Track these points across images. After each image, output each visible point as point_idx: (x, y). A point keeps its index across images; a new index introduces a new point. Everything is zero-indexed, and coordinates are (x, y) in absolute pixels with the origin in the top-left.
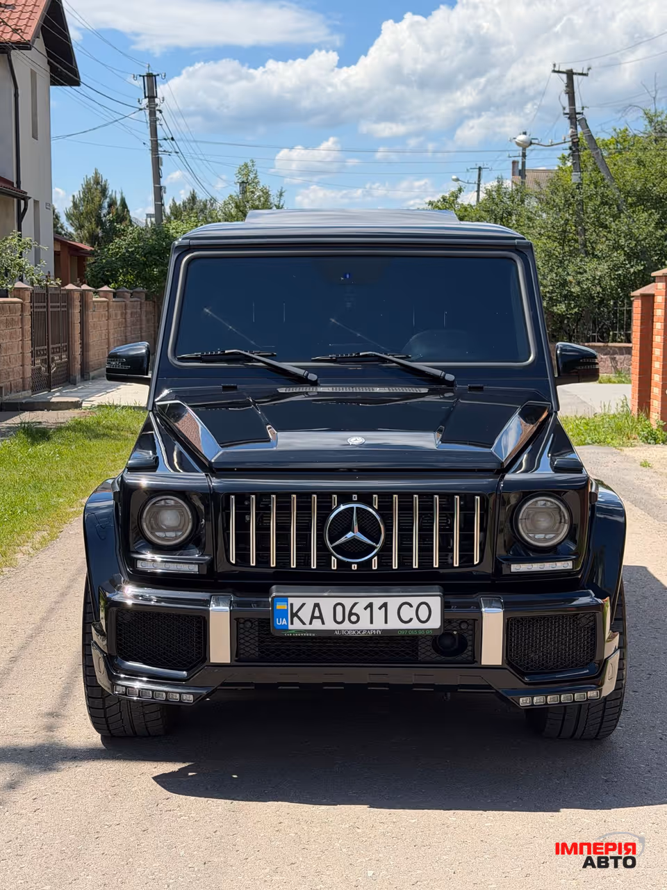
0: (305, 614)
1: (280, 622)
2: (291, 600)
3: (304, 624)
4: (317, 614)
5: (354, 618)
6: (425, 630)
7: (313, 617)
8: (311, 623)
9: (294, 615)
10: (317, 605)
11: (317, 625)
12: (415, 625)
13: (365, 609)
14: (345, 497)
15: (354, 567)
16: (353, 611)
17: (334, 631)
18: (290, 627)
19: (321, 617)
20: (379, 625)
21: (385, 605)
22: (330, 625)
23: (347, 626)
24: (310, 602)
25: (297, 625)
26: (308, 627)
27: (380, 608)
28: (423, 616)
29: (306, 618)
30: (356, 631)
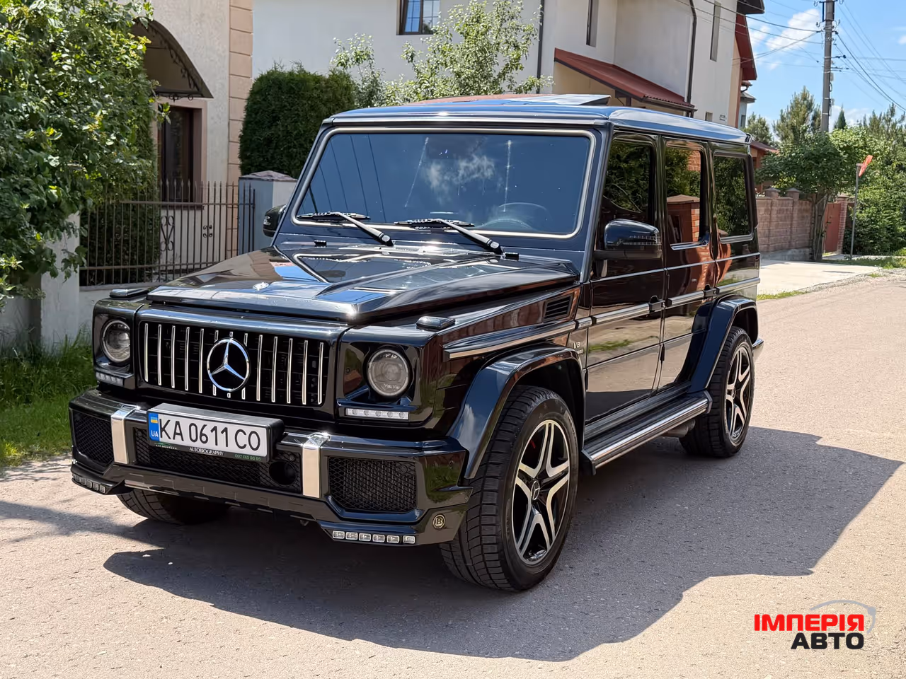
0: (170, 429)
1: (154, 434)
2: (160, 416)
3: (170, 438)
4: (178, 431)
5: (204, 438)
6: (255, 456)
7: (175, 433)
8: (174, 438)
9: (163, 429)
10: (177, 423)
11: (178, 441)
12: (248, 451)
13: (212, 431)
14: (224, 332)
15: (229, 396)
16: (203, 432)
17: (189, 447)
18: (161, 440)
19: (180, 434)
20: (221, 447)
21: (225, 430)
22: (187, 442)
23: (198, 444)
24: (173, 420)
25: (164, 439)
26: (172, 441)
27: (222, 432)
28: (254, 443)
29: (171, 435)
30: (205, 450)
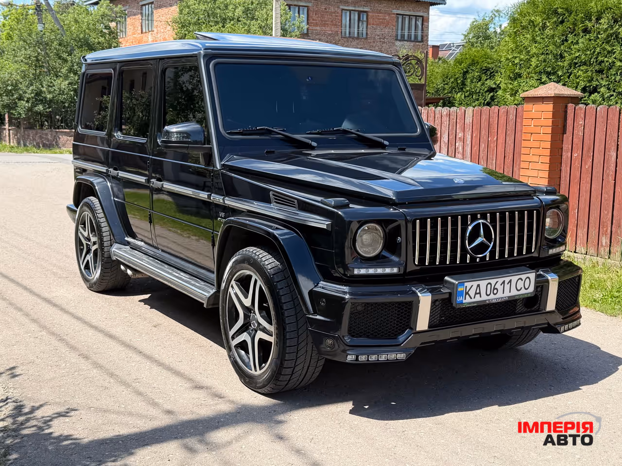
0: (472, 293)
1: (460, 299)
2: (466, 284)
3: (471, 298)
4: (478, 291)
5: (495, 291)
6: (527, 294)
7: (476, 293)
8: (474, 298)
9: (467, 293)
11: (478, 298)
12: (523, 291)
13: (501, 285)
15: (478, 260)
16: (495, 287)
17: (486, 300)
18: (464, 301)
19: (480, 293)
20: (507, 294)
21: (511, 281)
22: (484, 297)
23: (492, 296)
24: (475, 284)
25: (468, 300)
26: (473, 300)
27: (508, 284)
28: (527, 285)
29: (472, 295)
30: (496, 299)
